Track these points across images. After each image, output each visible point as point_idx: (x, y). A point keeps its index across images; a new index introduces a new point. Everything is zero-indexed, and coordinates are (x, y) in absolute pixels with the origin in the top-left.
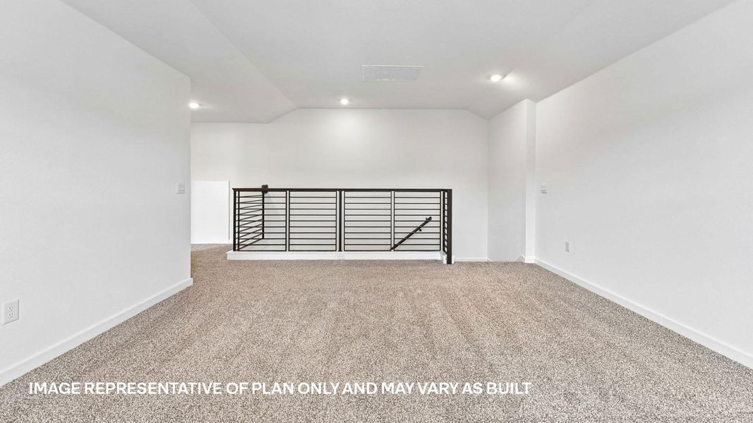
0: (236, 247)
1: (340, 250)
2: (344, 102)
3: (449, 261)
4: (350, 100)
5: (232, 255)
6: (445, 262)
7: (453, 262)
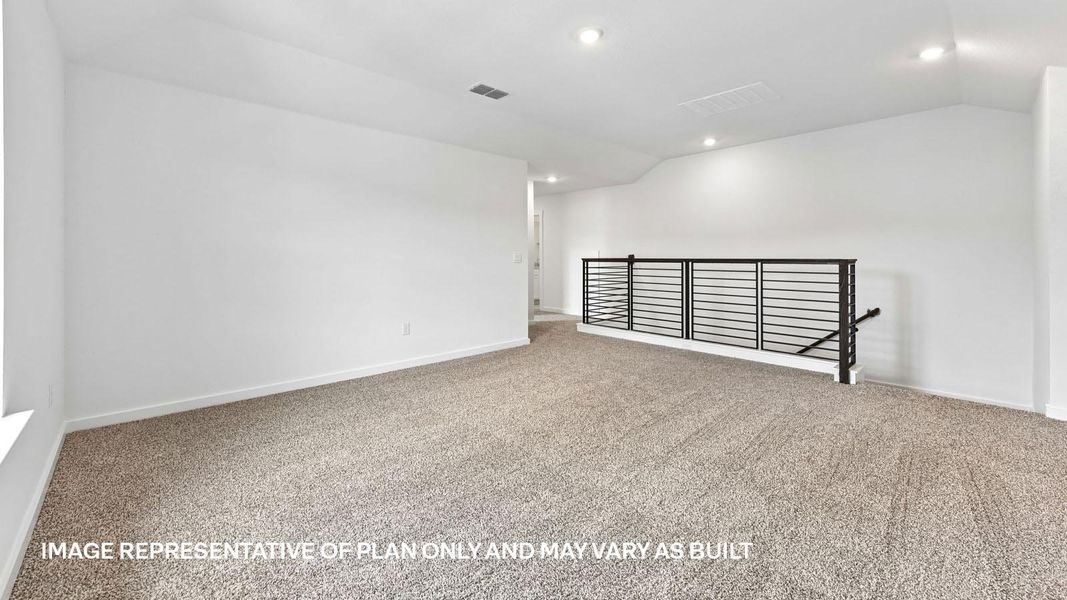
0: (586, 319)
1: (688, 338)
2: (710, 142)
3: (845, 378)
4: (717, 140)
5: (582, 328)
6: (837, 378)
7: (853, 380)
